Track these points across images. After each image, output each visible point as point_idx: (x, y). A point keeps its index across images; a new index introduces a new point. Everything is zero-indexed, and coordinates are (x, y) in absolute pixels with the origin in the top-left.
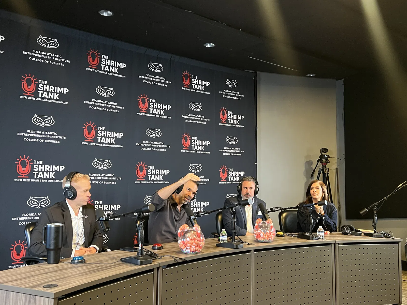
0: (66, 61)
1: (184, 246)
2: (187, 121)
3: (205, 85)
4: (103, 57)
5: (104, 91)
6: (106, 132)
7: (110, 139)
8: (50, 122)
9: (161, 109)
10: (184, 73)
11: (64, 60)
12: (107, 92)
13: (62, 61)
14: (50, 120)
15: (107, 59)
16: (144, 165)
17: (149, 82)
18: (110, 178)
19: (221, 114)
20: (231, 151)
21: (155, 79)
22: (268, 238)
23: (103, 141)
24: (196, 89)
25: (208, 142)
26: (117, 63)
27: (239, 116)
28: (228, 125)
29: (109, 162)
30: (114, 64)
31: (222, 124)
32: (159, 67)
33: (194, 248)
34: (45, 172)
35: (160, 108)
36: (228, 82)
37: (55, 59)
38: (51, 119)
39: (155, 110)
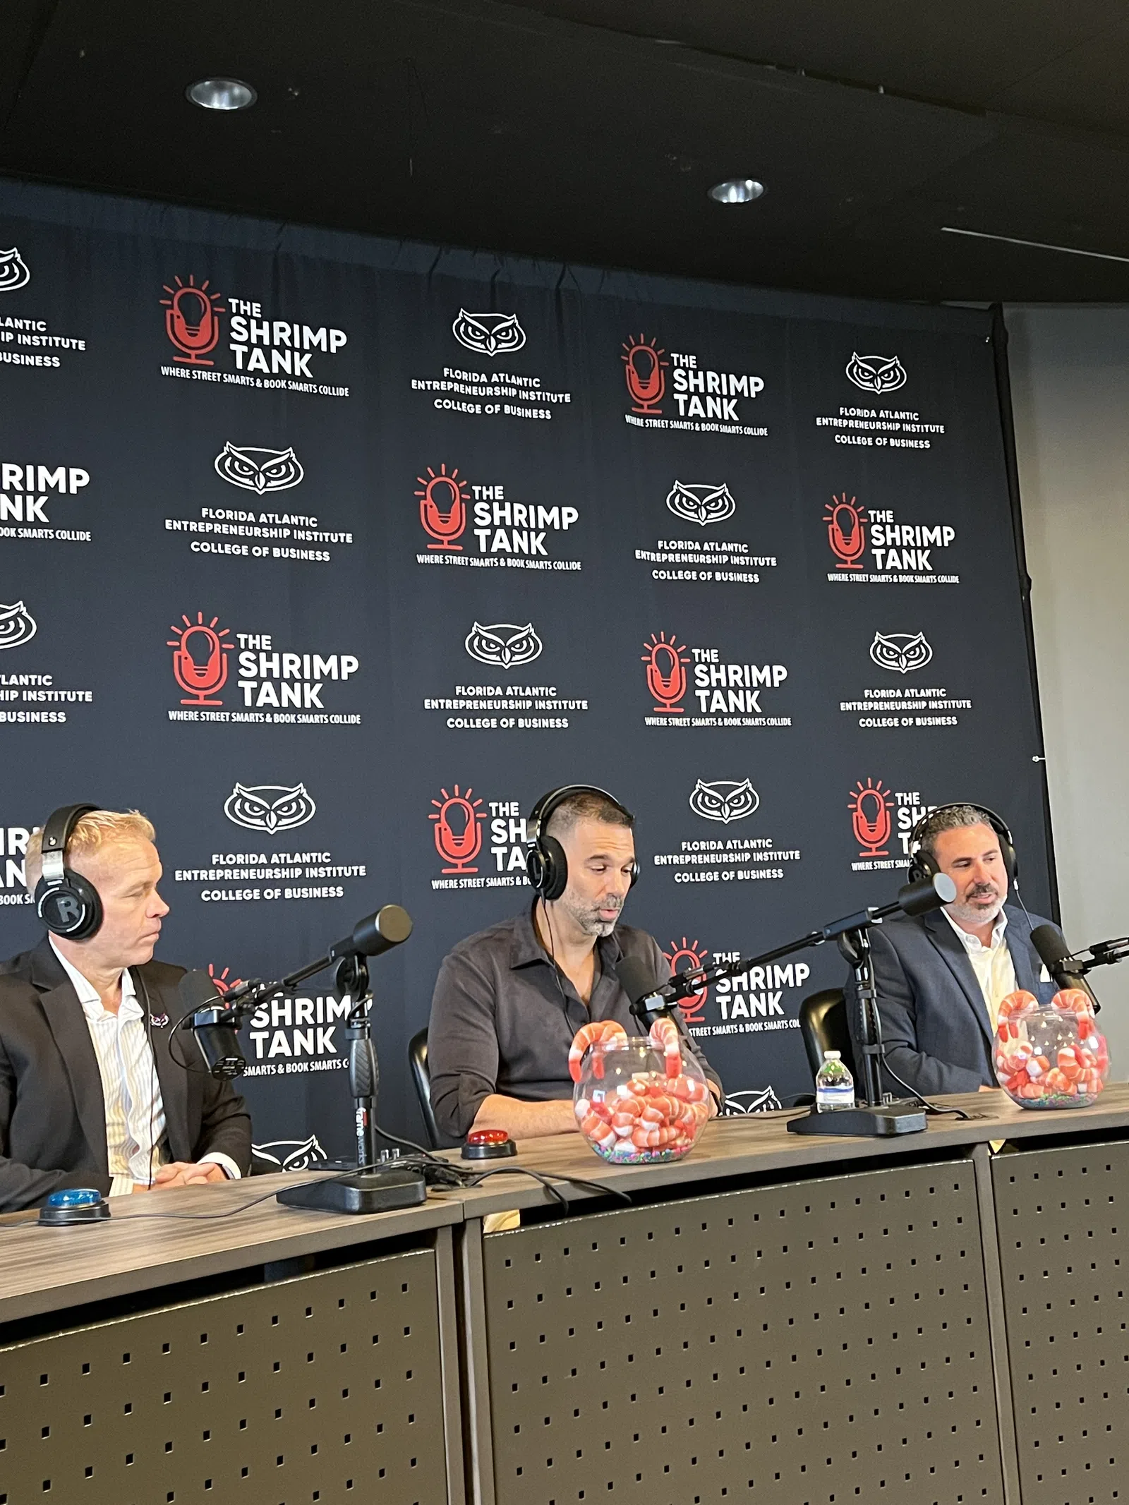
0: (67, 346)
1: (602, 1125)
2: (664, 575)
3: (739, 394)
4: (234, 310)
5: (251, 468)
6: (276, 656)
7: (297, 686)
8: (17, 629)
9: (533, 530)
10: (631, 347)
11: (60, 342)
12: (269, 469)
13: (51, 344)
14: (14, 618)
15: (255, 315)
16: (471, 801)
17: (464, 404)
18: (313, 872)
19: (836, 525)
20: (904, 705)
21: (489, 391)
22: (1067, 1085)
23: (268, 700)
24: (696, 419)
25: (776, 668)
26: (306, 329)
27: (931, 532)
28: (874, 579)
29: (300, 796)
30: (291, 338)
31: (844, 577)
32: (506, 329)
33: (650, 1132)
34: (11, 857)
35: (525, 525)
36: (859, 367)
37: (16, 337)
38: (19, 614)
39: (501, 533)
